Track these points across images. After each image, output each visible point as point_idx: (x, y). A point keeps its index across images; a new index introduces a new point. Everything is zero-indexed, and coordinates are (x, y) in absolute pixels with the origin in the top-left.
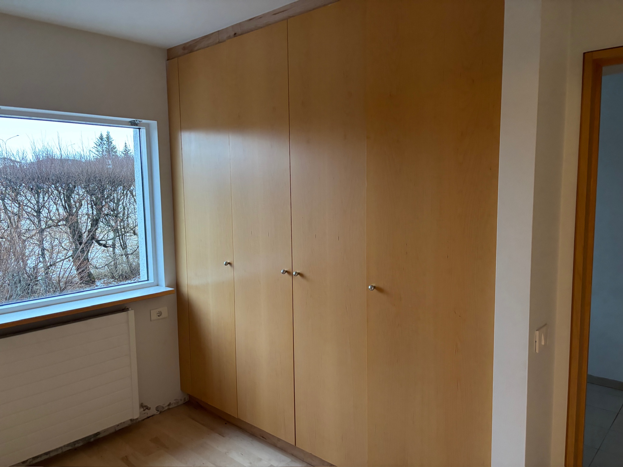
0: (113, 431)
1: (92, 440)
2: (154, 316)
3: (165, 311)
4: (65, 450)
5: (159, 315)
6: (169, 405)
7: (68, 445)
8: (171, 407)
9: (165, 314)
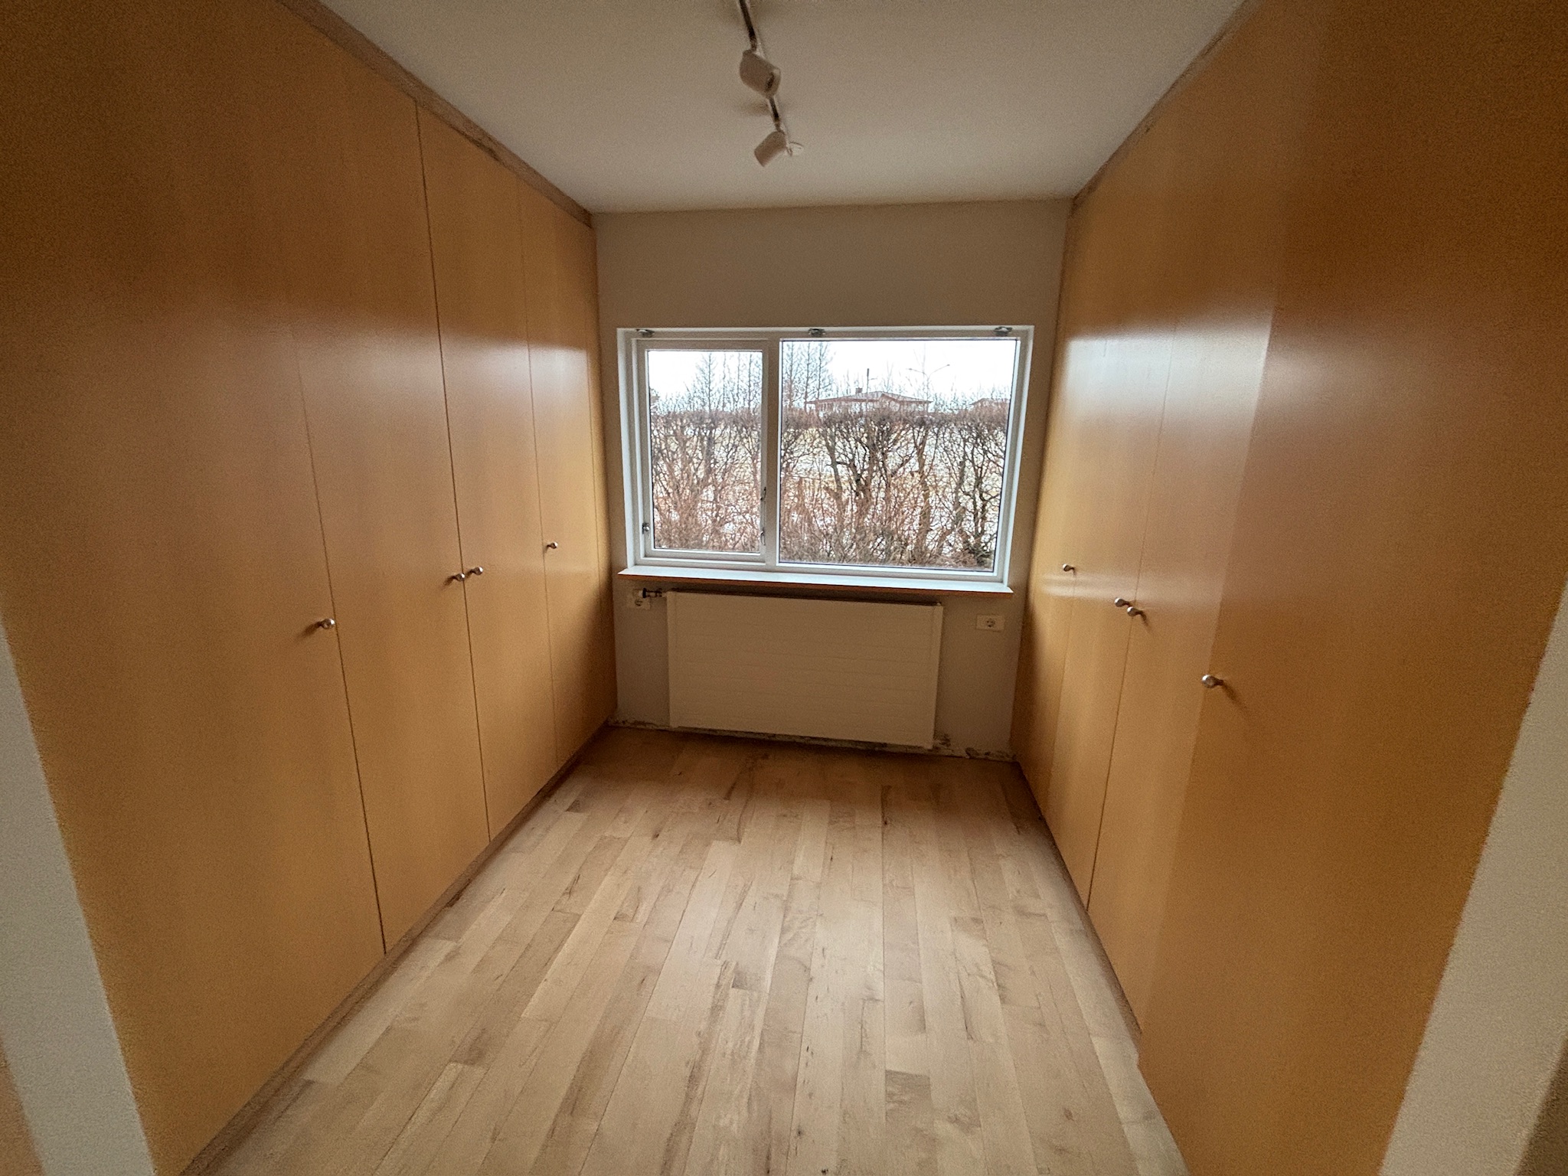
0: (903, 750)
1: (877, 749)
2: (982, 624)
3: (1000, 623)
4: (846, 745)
5: (990, 624)
6: (987, 754)
7: (850, 741)
8: (990, 758)
9: (1000, 625)
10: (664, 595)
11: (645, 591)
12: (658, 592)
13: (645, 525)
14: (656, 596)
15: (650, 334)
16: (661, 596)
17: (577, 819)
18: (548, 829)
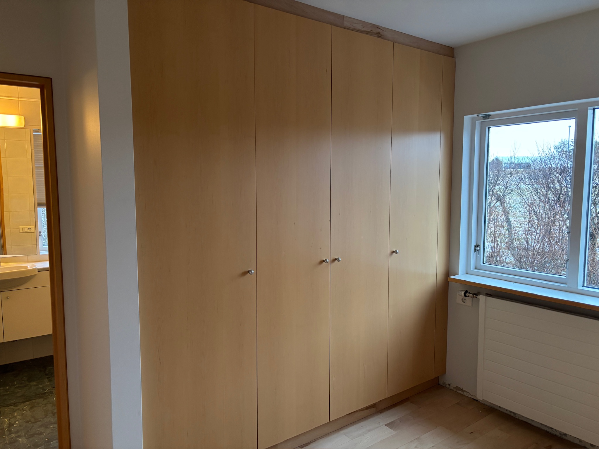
10: (478, 297)
11: (466, 292)
12: (476, 295)
13: (477, 246)
14: (473, 297)
15: (488, 117)
16: (476, 298)
17: (388, 432)
18: (369, 431)
